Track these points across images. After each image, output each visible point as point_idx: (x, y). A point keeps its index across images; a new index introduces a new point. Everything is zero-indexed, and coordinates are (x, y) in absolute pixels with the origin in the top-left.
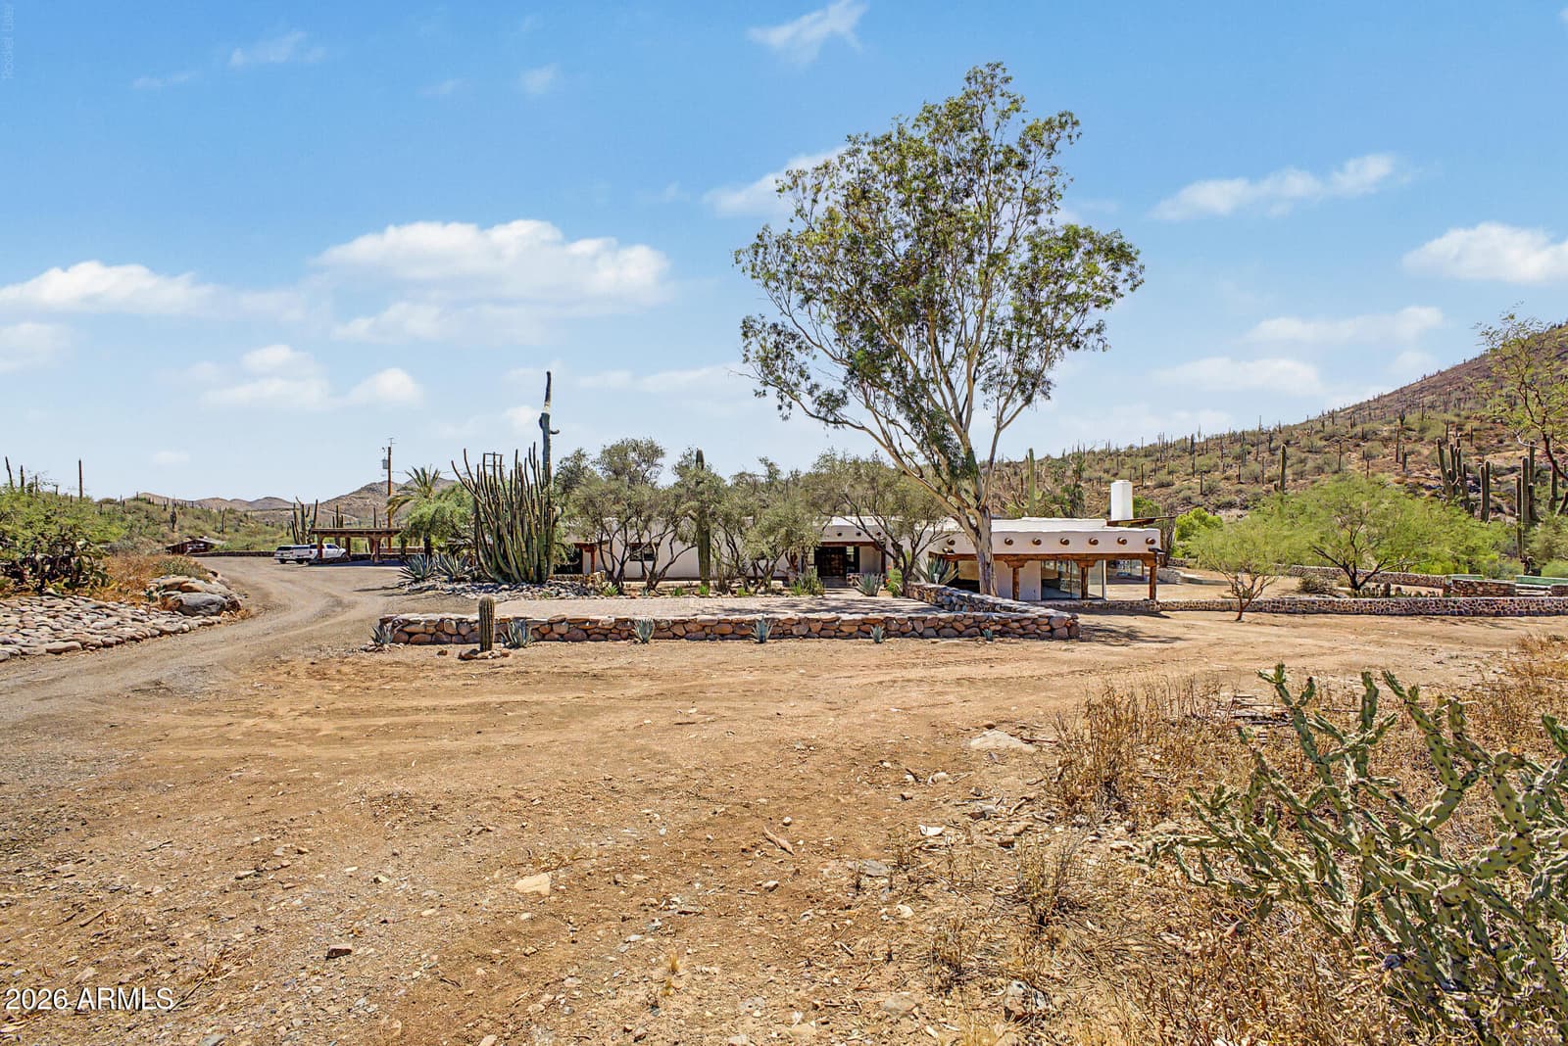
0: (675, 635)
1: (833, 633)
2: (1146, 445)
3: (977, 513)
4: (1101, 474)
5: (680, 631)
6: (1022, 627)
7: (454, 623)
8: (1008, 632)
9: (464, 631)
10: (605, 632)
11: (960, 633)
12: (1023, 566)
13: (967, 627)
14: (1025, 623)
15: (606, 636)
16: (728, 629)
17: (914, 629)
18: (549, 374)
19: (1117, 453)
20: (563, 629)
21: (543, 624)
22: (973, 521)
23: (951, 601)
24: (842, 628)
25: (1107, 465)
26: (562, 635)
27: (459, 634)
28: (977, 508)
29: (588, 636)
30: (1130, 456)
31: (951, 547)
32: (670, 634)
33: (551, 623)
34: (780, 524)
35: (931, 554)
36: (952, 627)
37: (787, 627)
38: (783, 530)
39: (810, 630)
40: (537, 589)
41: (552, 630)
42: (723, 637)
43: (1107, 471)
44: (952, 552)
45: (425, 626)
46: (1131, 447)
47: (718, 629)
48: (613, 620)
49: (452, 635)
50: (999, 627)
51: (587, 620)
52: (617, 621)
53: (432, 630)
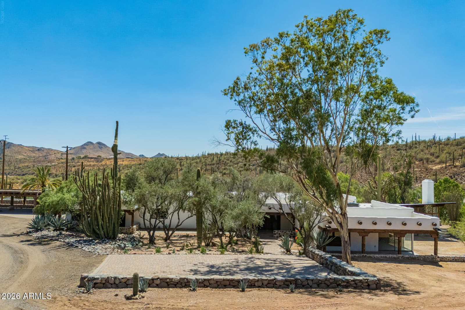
0: (205, 285)
1: (272, 285)
2: (458, 137)
3: (341, 216)
4: (429, 156)
5: (207, 283)
6: (356, 284)
7: (113, 279)
8: (349, 286)
9: (117, 282)
10: (175, 284)
11: (328, 286)
12: (367, 236)
13: (331, 283)
14: (357, 282)
15: (175, 285)
16: (228, 283)
17: (308, 284)
18: (117, 122)
19: (440, 143)
20: (158, 282)
21: (150, 280)
22: (339, 220)
23: (327, 263)
24: (277, 283)
25: (432, 151)
26: (157, 285)
27: (115, 283)
28: (341, 214)
29: (168, 285)
30: (447, 144)
31: (330, 225)
32: (203, 285)
33: (153, 280)
34: (241, 214)
35: (319, 227)
36: (325, 283)
37: (253, 282)
38: (243, 217)
39: (263, 284)
40: (114, 243)
41: (153, 282)
42: (225, 286)
43: (432, 154)
44: (330, 227)
45: (101, 280)
46: (448, 139)
47: (223, 283)
48: (179, 278)
49: (112, 284)
50: (345, 284)
51: (168, 278)
52: (181, 279)
53: (104, 282)
